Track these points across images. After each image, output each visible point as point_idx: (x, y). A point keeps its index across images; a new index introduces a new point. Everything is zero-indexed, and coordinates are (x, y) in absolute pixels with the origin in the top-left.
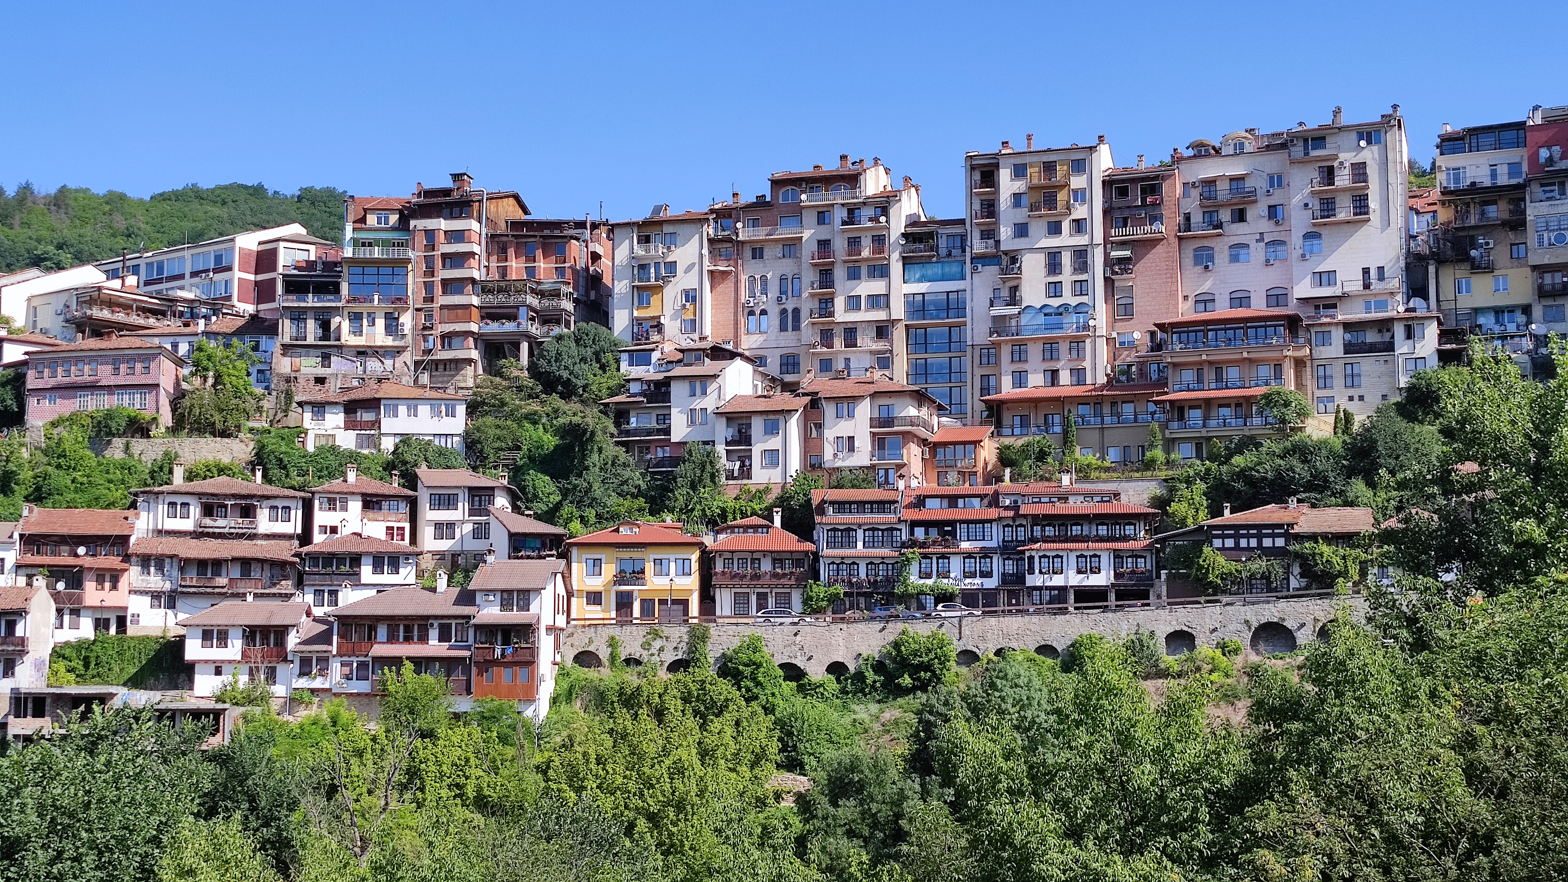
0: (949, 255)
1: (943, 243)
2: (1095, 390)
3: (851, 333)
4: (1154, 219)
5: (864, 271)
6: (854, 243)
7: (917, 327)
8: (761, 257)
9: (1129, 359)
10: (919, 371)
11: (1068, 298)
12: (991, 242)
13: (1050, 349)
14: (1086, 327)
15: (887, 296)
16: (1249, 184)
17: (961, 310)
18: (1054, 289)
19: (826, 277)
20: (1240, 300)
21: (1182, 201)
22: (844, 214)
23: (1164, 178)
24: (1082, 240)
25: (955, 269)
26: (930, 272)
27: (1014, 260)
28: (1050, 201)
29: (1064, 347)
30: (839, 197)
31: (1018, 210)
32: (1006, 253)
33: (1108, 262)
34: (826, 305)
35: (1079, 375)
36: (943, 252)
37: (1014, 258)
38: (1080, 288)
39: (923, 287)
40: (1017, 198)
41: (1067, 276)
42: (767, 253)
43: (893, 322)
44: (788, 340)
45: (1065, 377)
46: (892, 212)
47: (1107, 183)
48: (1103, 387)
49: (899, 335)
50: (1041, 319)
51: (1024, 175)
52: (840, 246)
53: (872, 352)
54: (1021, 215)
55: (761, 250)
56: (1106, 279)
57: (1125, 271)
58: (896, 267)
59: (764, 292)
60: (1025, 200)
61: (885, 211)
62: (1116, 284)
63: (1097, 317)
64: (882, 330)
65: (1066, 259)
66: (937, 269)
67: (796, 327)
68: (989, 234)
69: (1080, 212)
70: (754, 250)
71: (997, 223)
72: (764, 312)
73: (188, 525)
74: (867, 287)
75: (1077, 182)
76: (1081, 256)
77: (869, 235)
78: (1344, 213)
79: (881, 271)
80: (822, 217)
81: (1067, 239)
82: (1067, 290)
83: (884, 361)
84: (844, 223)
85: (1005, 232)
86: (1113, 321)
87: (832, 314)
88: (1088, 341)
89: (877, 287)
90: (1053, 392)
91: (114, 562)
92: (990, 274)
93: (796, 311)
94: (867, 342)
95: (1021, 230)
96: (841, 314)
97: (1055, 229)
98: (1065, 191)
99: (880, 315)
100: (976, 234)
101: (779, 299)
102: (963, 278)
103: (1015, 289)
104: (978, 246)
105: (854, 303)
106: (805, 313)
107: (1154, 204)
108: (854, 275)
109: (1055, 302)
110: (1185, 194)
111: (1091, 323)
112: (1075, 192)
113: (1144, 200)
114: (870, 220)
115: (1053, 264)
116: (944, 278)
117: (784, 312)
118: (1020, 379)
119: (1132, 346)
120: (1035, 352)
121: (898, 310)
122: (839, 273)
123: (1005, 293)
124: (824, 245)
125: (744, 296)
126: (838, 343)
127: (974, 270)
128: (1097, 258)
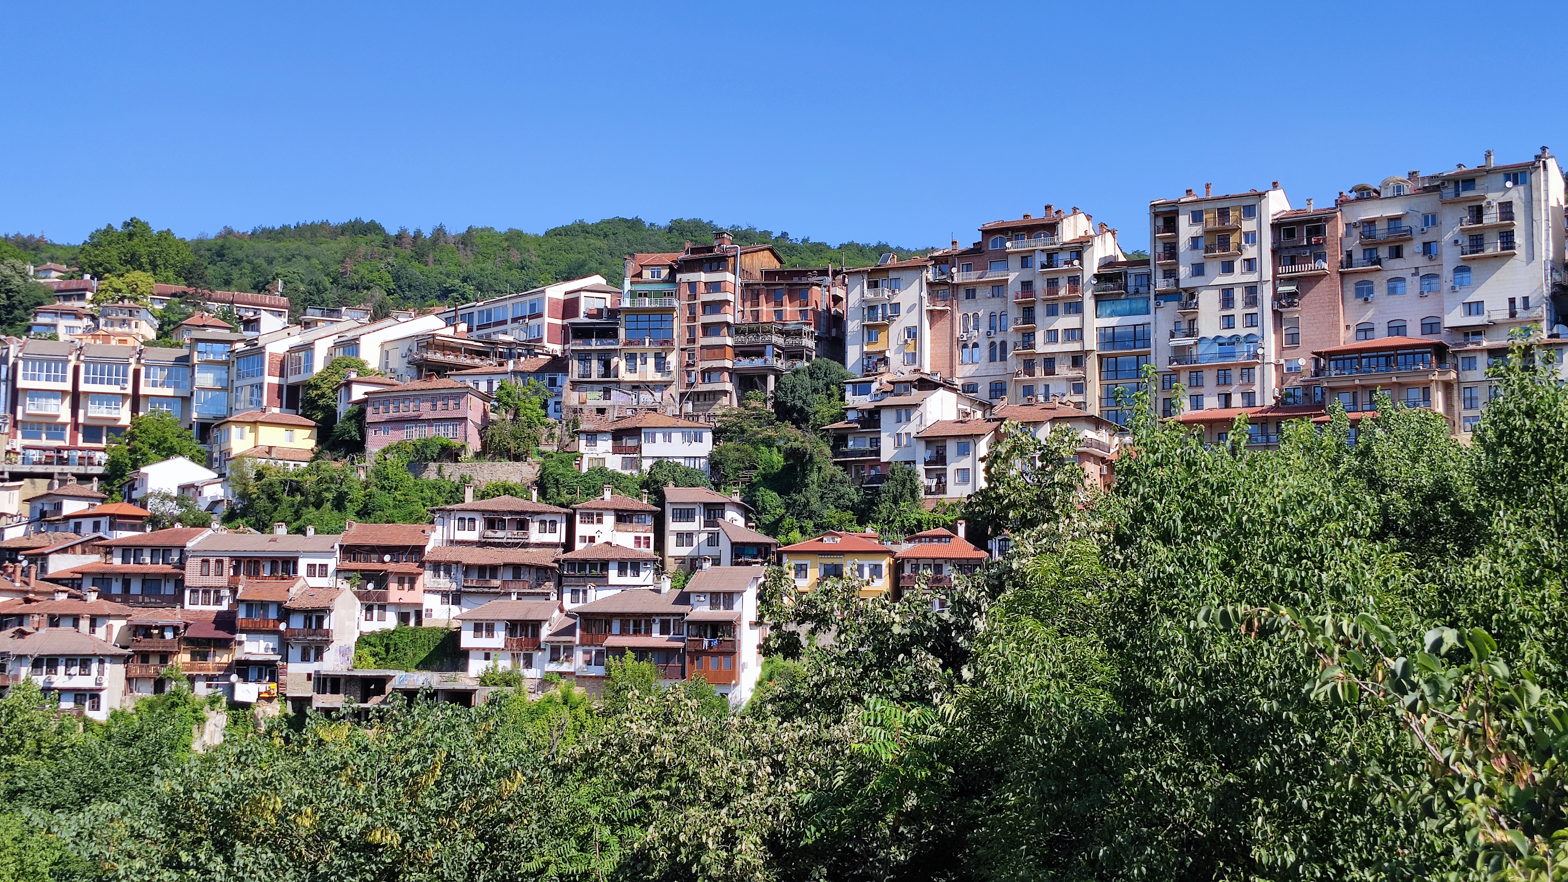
0: (1137, 292)
1: (1131, 282)
2: (1260, 412)
3: (1050, 363)
4: (1320, 257)
5: (1061, 308)
6: (1053, 284)
7: (1109, 356)
8: (974, 297)
9: (1295, 383)
10: (1110, 396)
11: (1240, 330)
12: (1172, 280)
13: (1223, 375)
14: (1256, 356)
15: (1081, 330)
16: (1405, 223)
17: (1146, 341)
18: (1229, 322)
19: (1028, 314)
20: (1397, 329)
21: (1345, 240)
22: (1044, 258)
23: (1327, 220)
24: (1253, 278)
25: (1141, 304)
26: (1119, 308)
27: (1192, 296)
28: (1224, 244)
29: (1235, 374)
30: (1040, 244)
31: (1196, 252)
32: (1185, 290)
33: (1277, 297)
34: (1028, 338)
35: (1249, 397)
36: (1131, 289)
37: (1192, 293)
38: (1252, 320)
39: (1114, 321)
40: (1195, 240)
41: (1239, 310)
42: (979, 293)
43: (1087, 353)
44: (996, 370)
45: (1237, 400)
46: (1086, 255)
47: (1276, 226)
48: (1271, 409)
49: (1092, 365)
50: (1216, 348)
51: (1201, 221)
52: (1040, 286)
53: (1068, 379)
54: (1199, 255)
55: (974, 290)
56: (1275, 312)
57: (1291, 305)
58: (1089, 304)
59: (976, 327)
60: (1202, 243)
61: (1079, 256)
62: (1284, 316)
63: (1265, 346)
64: (1077, 360)
65: (1239, 295)
66: (1125, 305)
67: (1003, 358)
68: (1171, 273)
69: (1250, 252)
70: (968, 291)
71: (1177, 264)
72: (976, 345)
73: (473, 536)
74: (1064, 322)
75: (1248, 226)
76: (1252, 291)
77: (1066, 276)
78: (1492, 248)
80: (1025, 261)
81: (1239, 276)
82: (1239, 322)
83: (1079, 387)
84: (1043, 266)
85: (1184, 271)
86: (1281, 350)
87: (1032, 346)
88: (1257, 367)
89: (1071, 322)
90: (1225, 413)
91: (411, 567)
92: (1170, 308)
93: (1003, 344)
94: (1063, 370)
95: (1198, 270)
96: (1041, 346)
97: (1228, 268)
98: (1237, 234)
99: (1075, 347)
100: (1160, 274)
101: (988, 334)
102: (1148, 313)
103: (1192, 322)
104: (1161, 284)
105: (1052, 337)
106: (1010, 346)
107: (1318, 244)
108: (1052, 311)
109: (1228, 333)
110: (1348, 234)
111: (1260, 351)
112: (1247, 234)
113: (1309, 240)
114: (1066, 263)
115: (1227, 300)
116: (1131, 313)
117: (993, 344)
118: (1197, 402)
119: (1297, 371)
120: (1210, 378)
121: (1091, 342)
122: (1040, 310)
123: (1185, 326)
124: (1027, 285)
125: (958, 332)
126: (1039, 372)
127: (1158, 306)
128: (1267, 294)
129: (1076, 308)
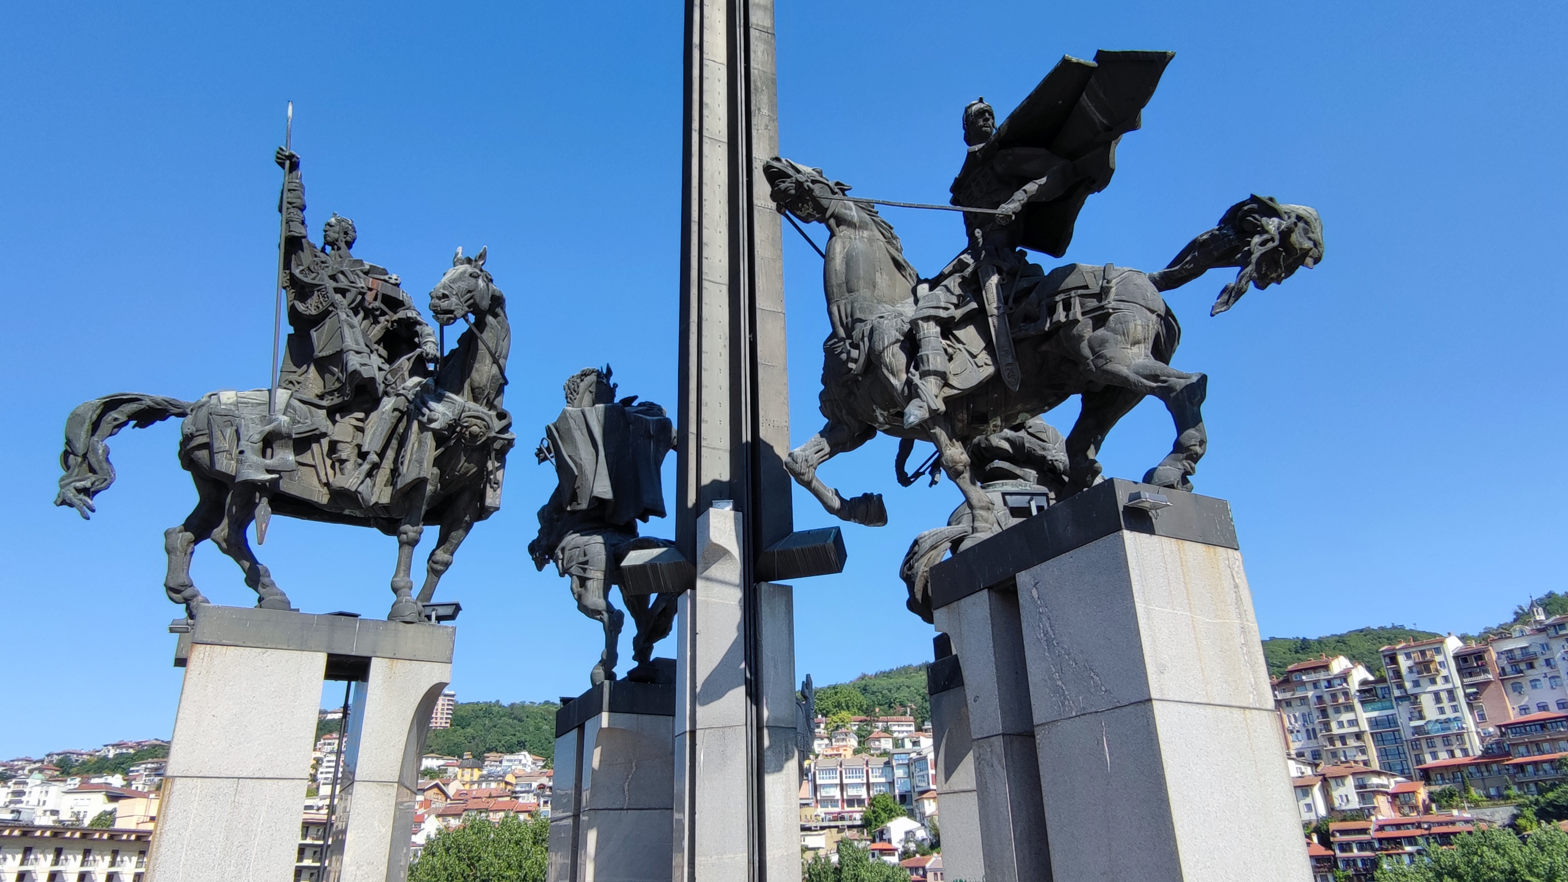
0: (1384, 697)
1: (1379, 692)
2: (1474, 759)
3: (1343, 738)
4: (1486, 671)
5: (1342, 709)
6: (1334, 696)
7: (1376, 733)
8: (1291, 706)
9: (1490, 741)
10: (1383, 754)
11: (1450, 714)
12: (1402, 690)
13: (1446, 740)
14: (1463, 728)
15: (1356, 720)
16: (1531, 650)
17: (1396, 724)
18: (1442, 711)
19: (1324, 712)
20: (1543, 707)
21: (1498, 662)
22: (1326, 684)
23: (1484, 652)
24: (1449, 686)
25: (1388, 704)
26: (1376, 707)
27: (1416, 698)
28: (1428, 670)
29: (1453, 739)
30: (1322, 676)
31: (1412, 674)
32: (1412, 695)
33: (1467, 696)
34: (1327, 726)
35: (1465, 752)
36: (1381, 697)
37: (1416, 696)
38: (1455, 709)
39: (1375, 714)
40: (1410, 669)
41: (1446, 704)
42: (1293, 703)
43: (1363, 732)
44: (1313, 744)
45: (1458, 753)
46: (1349, 680)
47: (1456, 657)
48: (1480, 757)
49: (1368, 738)
50: (1439, 726)
51: (1411, 658)
52: (1327, 698)
53: (1356, 747)
54: (1415, 676)
55: (1290, 702)
56: (1468, 703)
57: (1476, 699)
58: (1358, 706)
59: (1296, 722)
60: (1415, 669)
61: (1345, 680)
62: (1474, 705)
63: (1467, 722)
64: (1359, 736)
65: (1444, 696)
66: (1379, 705)
67: (1316, 737)
68: (1401, 686)
69: (1444, 672)
70: (1287, 703)
71: (1403, 681)
72: (1298, 731)
74: (1346, 717)
75: (1438, 658)
76: (1451, 693)
77: (1340, 692)
79: (1350, 708)
80: (1315, 685)
81: (1440, 685)
82: (1448, 710)
83: (1363, 751)
84: (1326, 688)
85: (1408, 685)
86: (1477, 724)
87: (1331, 730)
88: (1466, 735)
89: (1350, 716)
90: (1453, 761)
92: (1405, 705)
93: (1314, 730)
94: (1352, 742)
95: (1416, 684)
96: (1336, 730)
97: (1433, 681)
98: (1434, 663)
99: (1355, 729)
100: (1394, 687)
101: (1304, 725)
102: (1393, 708)
103: (1420, 712)
104: (1397, 693)
105: (1341, 724)
106: (1318, 731)
107: (1482, 665)
108: (1337, 711)
109: (1443, 717)
110: (1499, 658)
111: (1464, 726)
112: (1440, 663)
113: (1477, 664)
114: (1339, 685)
115: (1438, 699)
116: (1383, 709)
117: (1308, 730)
118: (1435, 756)
119: (1490, 735)
120: (1439, 743)
121: (1365, 726)
122: (1330, 711)
123: (1417, 714)
124: (1320, 698)
125: (1287, 724)
126: (1338, 744)
127: (1398, 704)
128: (1460, 693)
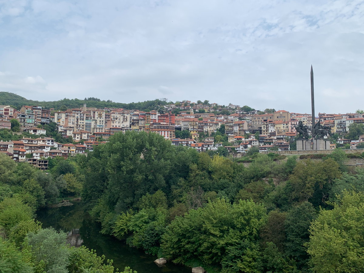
1: (89, 118)
3: (80, 125)
8: (70, 117)
9: (106, 131)
10: (86, 129)
11: (101, 125)
14: (103, 127)
16: (117, 117)
17: (91, 124)
18: (100, 124)
19: (78, 120)
20: (116, 126)
21: (112, 117)
23: (110, 115)
24: (103, 120)
25: (90, 120)
26: (88, 121)
28: (100, 116)
29: (101, 129)
34: (77, 122)
35: (102, 131)
37: (96, 120)
38: (103, 124)
40: (97, 115)
41: (101, 123)
47: (105, 115)
48: (104, 133)
49: (85, 126)
51: (98, 113)
52: (79, 117)
53: (82, 127)
58: (85, 119)
61: (84, 115)
62: (106, 124)
64: (83, 125)
65: (101, 121)
67: (74, 124)
69: (103, 117)
71: (95, 117)
72: (70, 122)
73: (27, 142)
74: (82, 121)
75: (103, 114)
77: (82, 117)
78: (125, 120)
80: (77, 114)
81: (101, 119)
82: (101, 124)
86: (105, 127)
88: (103, 129)
89: (83, 121)
90: (100, 133)
92: (94, 122)
95: (97, 118)
101: (72, 121)
103: (96, 123)
104: (93, 119)
105: (80, 123)
107: (109, 117)
109: (100, 125)
115: (100, 121)
118: (96, 131)
119: (107, 129)
120: (98, 129)
121: (84, 123)
122: (79, 120)
124: (77, 117)
126: (78, 126)
127: (92, 121)
128: (104, 121)
129: (83, 120)
